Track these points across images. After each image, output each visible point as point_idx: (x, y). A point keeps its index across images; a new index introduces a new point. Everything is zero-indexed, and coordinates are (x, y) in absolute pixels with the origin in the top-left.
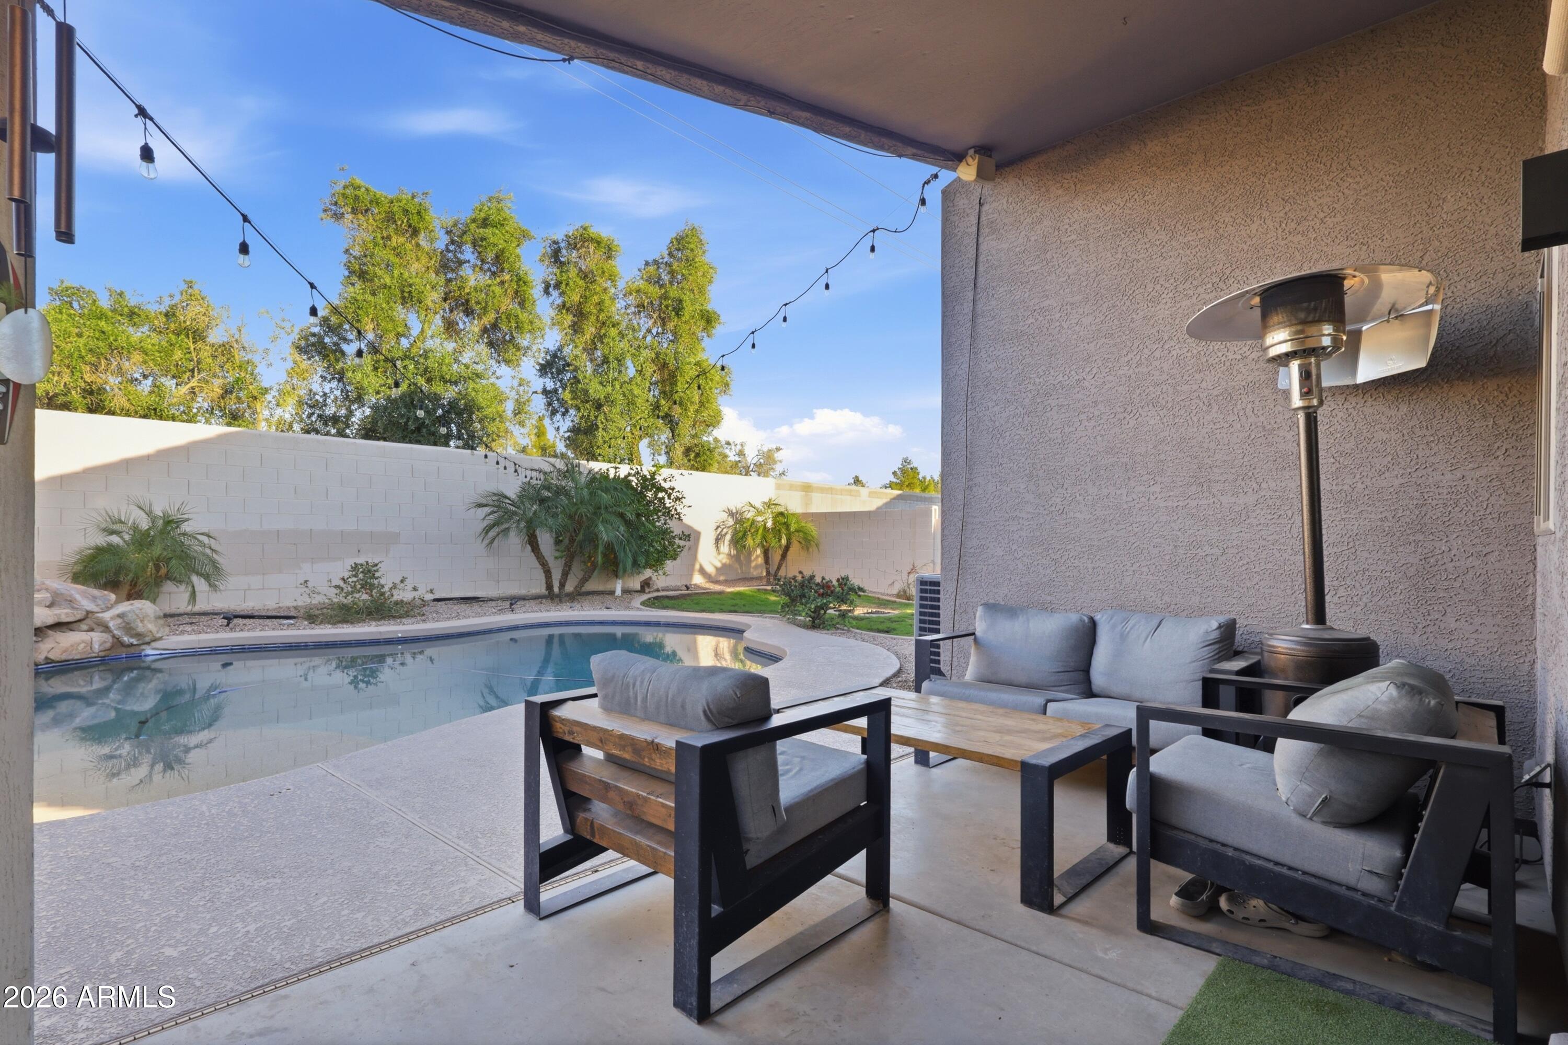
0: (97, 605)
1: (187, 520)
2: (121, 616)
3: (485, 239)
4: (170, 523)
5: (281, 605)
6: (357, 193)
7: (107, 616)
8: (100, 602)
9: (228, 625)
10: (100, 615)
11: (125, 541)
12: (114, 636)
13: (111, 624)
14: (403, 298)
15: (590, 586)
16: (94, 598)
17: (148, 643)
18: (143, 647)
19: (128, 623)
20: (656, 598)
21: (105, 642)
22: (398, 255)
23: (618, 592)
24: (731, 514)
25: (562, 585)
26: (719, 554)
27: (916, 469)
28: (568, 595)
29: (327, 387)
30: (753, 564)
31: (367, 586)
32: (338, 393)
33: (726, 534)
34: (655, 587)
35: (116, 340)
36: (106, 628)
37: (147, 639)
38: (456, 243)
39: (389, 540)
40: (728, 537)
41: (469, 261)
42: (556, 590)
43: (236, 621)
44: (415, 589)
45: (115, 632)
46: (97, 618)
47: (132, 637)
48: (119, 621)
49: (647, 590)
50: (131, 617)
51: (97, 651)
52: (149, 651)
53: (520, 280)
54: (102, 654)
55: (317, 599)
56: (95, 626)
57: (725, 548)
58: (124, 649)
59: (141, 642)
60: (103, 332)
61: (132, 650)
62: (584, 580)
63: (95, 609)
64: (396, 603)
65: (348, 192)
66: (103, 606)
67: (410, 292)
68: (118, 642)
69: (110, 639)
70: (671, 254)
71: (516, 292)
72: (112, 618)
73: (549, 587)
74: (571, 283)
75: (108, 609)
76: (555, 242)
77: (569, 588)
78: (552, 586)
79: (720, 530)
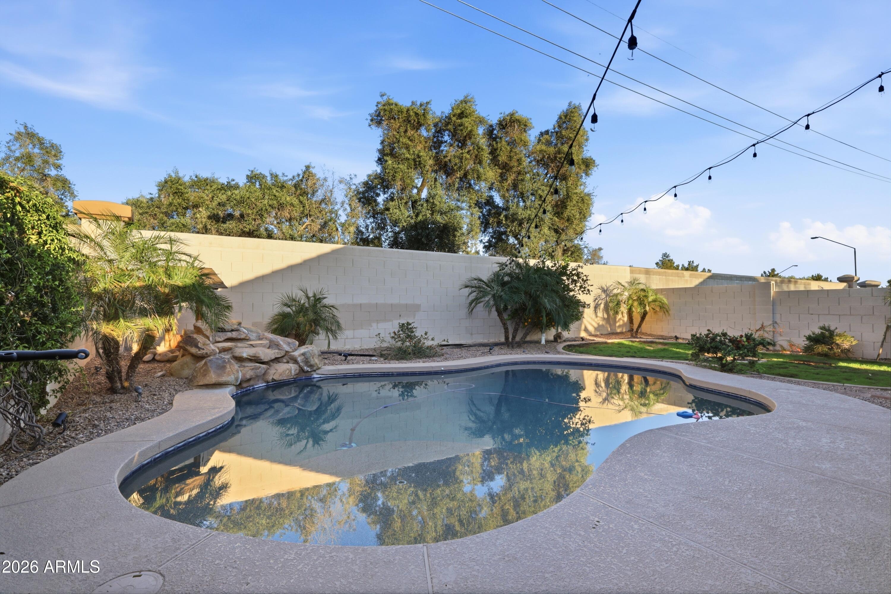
0: (291, 348)
1: (325, 298)
2: (303, 354)
3: (462, 125)
4: (318, 300)
5: (362, 348)
6: (391, 107)
7: (296, 354)
8: (292, 346)
9: (346, 360)
10: (292, 353)
11: (292, 310)
12: (300, 366)
13: (299, 359)
14: (415, 165)
15: (528, 339)
16: (289, 344)
17: (315, 371)
18: (312, 373)
19: (307, 359)
20: (569, 346)
21: (296, 370)
22: (411, 140)
23: (543, 342)
24: (604, 291)
25: (514, 337)
26: (597, 317)
27: (672, 260)
28: (516, 343)
29: (368, 221)
30: (618, 324)
31: (410, 337)
32: (374, 225)
33: (601, 303)
34: (564, 339)
35: (280, 200)
36: (295, 361)
37: (315, 368)
38: (439, 132)
39: (416, 308)
40: (602, 306)
41: (446, 142)
42: (510, 339)
43: (349, 358)
44: (433, 339)
45: (301, 364)
46: (291, 355)
47: (308, 367)
48: (303, 357)
49: (559, 341)
50: (308, 355)
51: (293, 374)
52: (315, 376)
53: (479, 148)
54: (295, 377)
55: (385, 345)
56: (289, 360)
57: (600, 314)
58: (304, 374)
59: (312, 370)
60: (275, 196)
61: (307, 374)
62: (526, 335)
63: (290, 350)
64: (428, 348)
65: (386, 107)
66: (293, 348)
67: (420, 161)
68: (302, 370)
69: (298, 368)
70: (560, 127)
71: (476, 156)
72: (299, 356)
73: (507, 338)
74: (503, 149)
75: (295, 350)
76: (491, 126)
77: (518, 339)
78: (509, 338)
79: (597, 301)
